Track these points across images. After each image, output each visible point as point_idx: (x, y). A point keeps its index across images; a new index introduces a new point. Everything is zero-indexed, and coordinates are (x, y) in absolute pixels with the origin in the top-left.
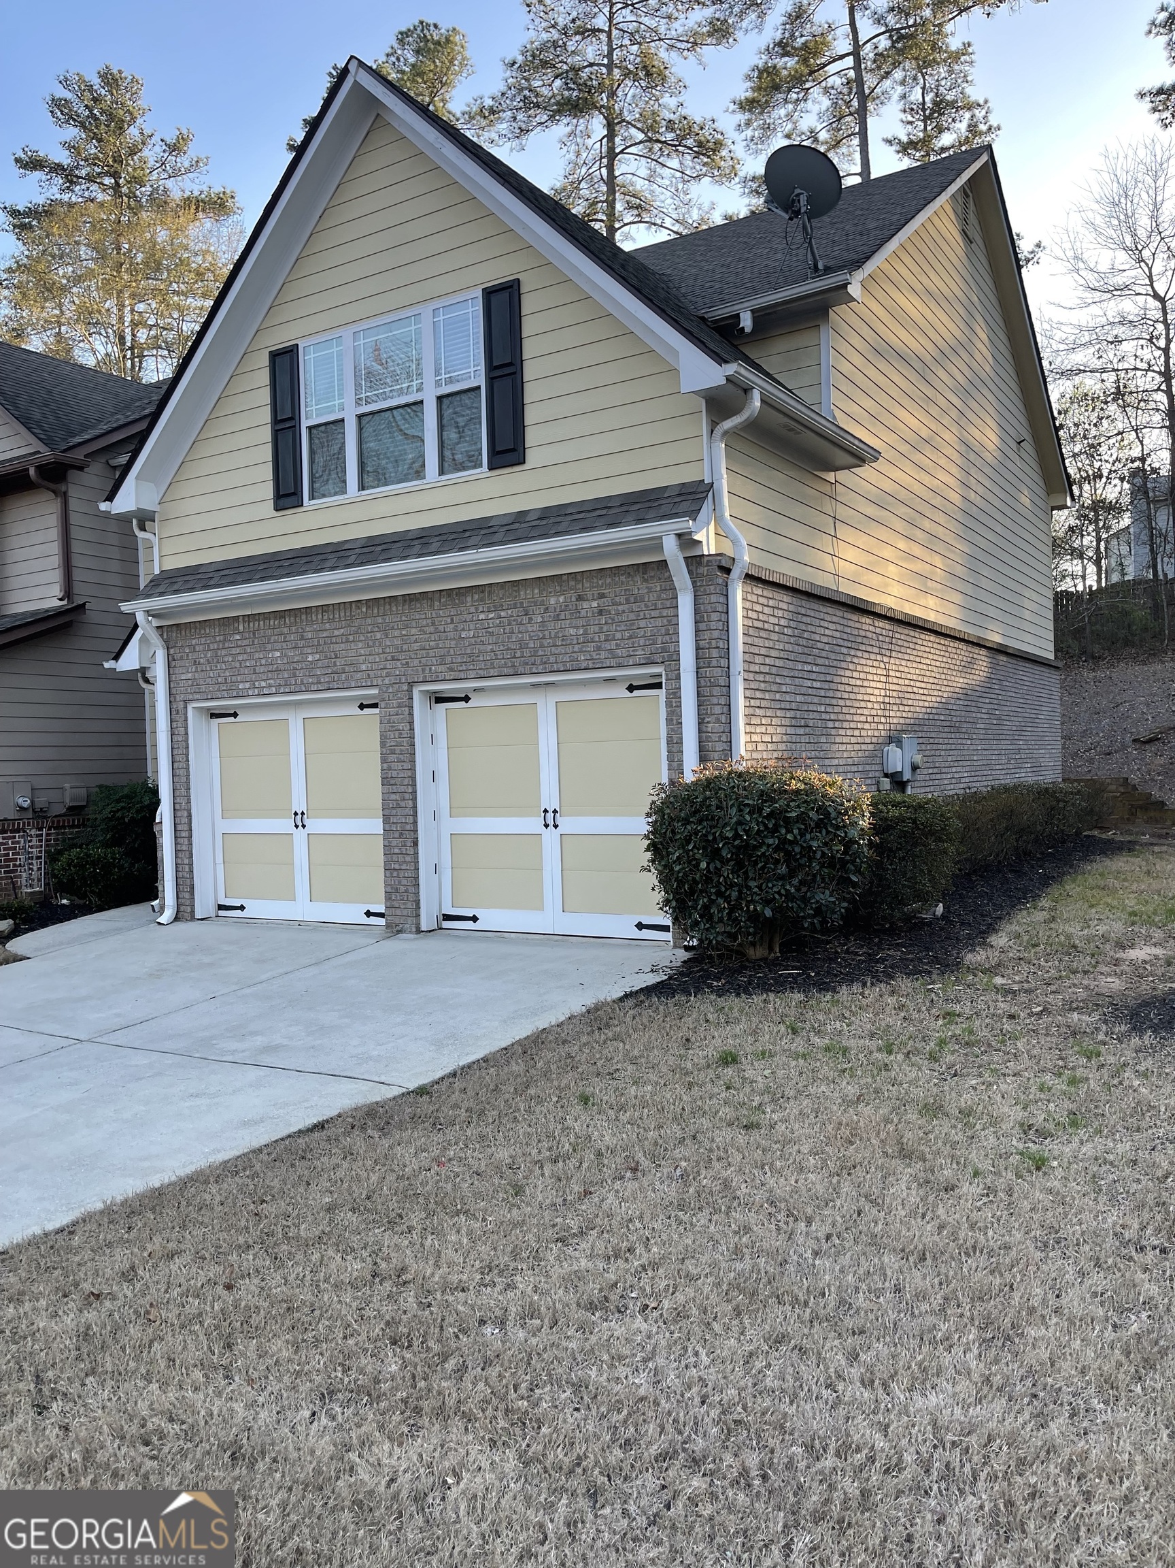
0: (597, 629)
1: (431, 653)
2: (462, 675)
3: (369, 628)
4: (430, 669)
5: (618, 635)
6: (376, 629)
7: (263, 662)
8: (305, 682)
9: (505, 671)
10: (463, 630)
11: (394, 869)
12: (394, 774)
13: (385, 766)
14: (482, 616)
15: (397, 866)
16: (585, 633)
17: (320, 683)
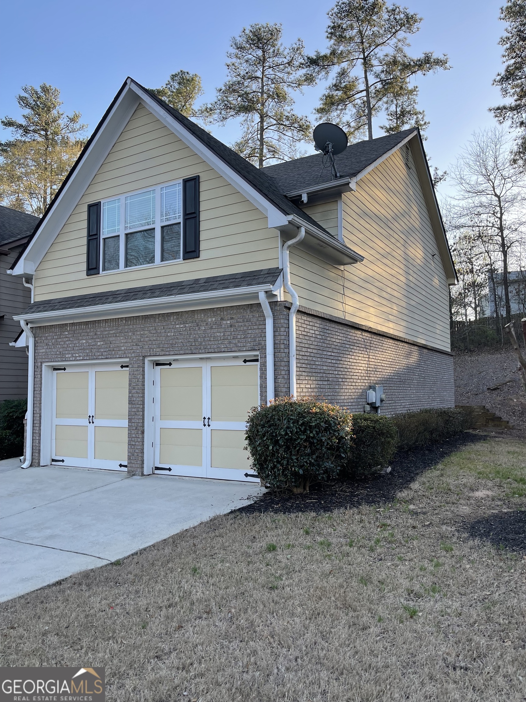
0: (229, 333)
1: (154, 343)
2: (167, 353)
3: (126, 330)
4: (153, 350)
5: (239, 337)
6: (129, 331)
7: (78, 345)
8: (96, 354)
9: (187, 352)
10: (169, 332)
11: (133, 445)
12: (134, 399)
13: (130, 395)
14: (177, 326)
15: (134, 443)
16: (224, 335)
17: (103, 355)
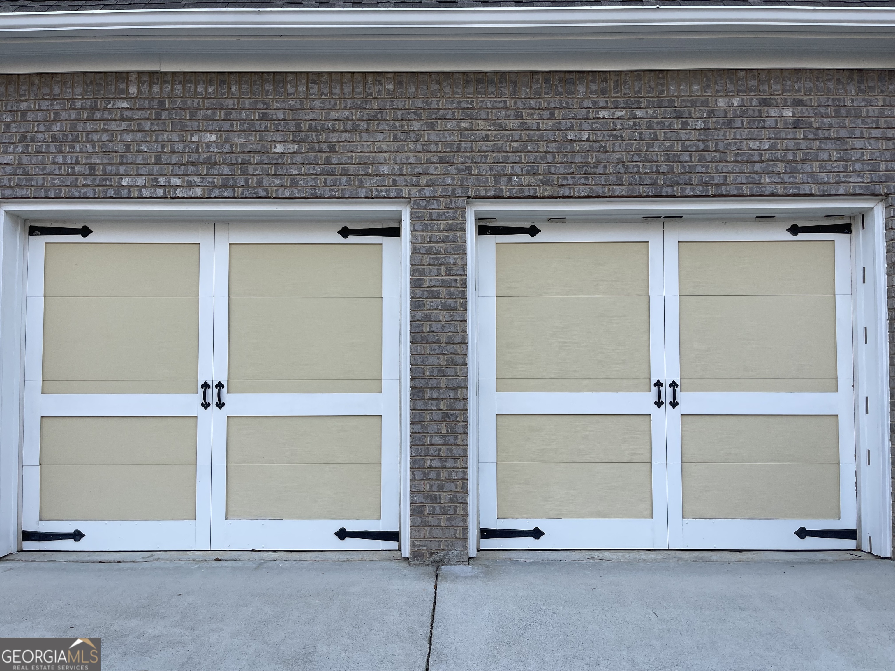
1: (512, 157)
2: (566, 191)
4: (510, 180)
7: (179, 147)
10: (571, 129)
14: (603, 114)
